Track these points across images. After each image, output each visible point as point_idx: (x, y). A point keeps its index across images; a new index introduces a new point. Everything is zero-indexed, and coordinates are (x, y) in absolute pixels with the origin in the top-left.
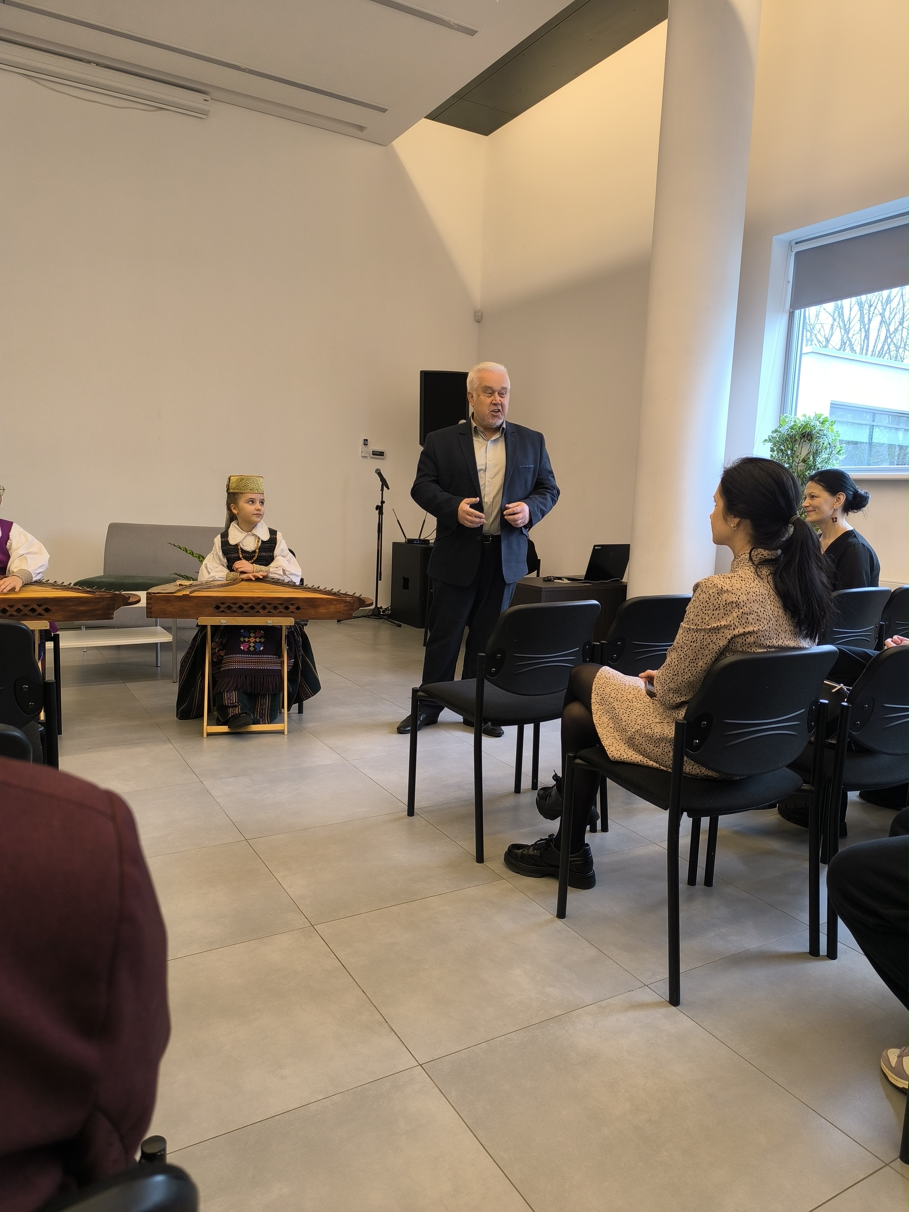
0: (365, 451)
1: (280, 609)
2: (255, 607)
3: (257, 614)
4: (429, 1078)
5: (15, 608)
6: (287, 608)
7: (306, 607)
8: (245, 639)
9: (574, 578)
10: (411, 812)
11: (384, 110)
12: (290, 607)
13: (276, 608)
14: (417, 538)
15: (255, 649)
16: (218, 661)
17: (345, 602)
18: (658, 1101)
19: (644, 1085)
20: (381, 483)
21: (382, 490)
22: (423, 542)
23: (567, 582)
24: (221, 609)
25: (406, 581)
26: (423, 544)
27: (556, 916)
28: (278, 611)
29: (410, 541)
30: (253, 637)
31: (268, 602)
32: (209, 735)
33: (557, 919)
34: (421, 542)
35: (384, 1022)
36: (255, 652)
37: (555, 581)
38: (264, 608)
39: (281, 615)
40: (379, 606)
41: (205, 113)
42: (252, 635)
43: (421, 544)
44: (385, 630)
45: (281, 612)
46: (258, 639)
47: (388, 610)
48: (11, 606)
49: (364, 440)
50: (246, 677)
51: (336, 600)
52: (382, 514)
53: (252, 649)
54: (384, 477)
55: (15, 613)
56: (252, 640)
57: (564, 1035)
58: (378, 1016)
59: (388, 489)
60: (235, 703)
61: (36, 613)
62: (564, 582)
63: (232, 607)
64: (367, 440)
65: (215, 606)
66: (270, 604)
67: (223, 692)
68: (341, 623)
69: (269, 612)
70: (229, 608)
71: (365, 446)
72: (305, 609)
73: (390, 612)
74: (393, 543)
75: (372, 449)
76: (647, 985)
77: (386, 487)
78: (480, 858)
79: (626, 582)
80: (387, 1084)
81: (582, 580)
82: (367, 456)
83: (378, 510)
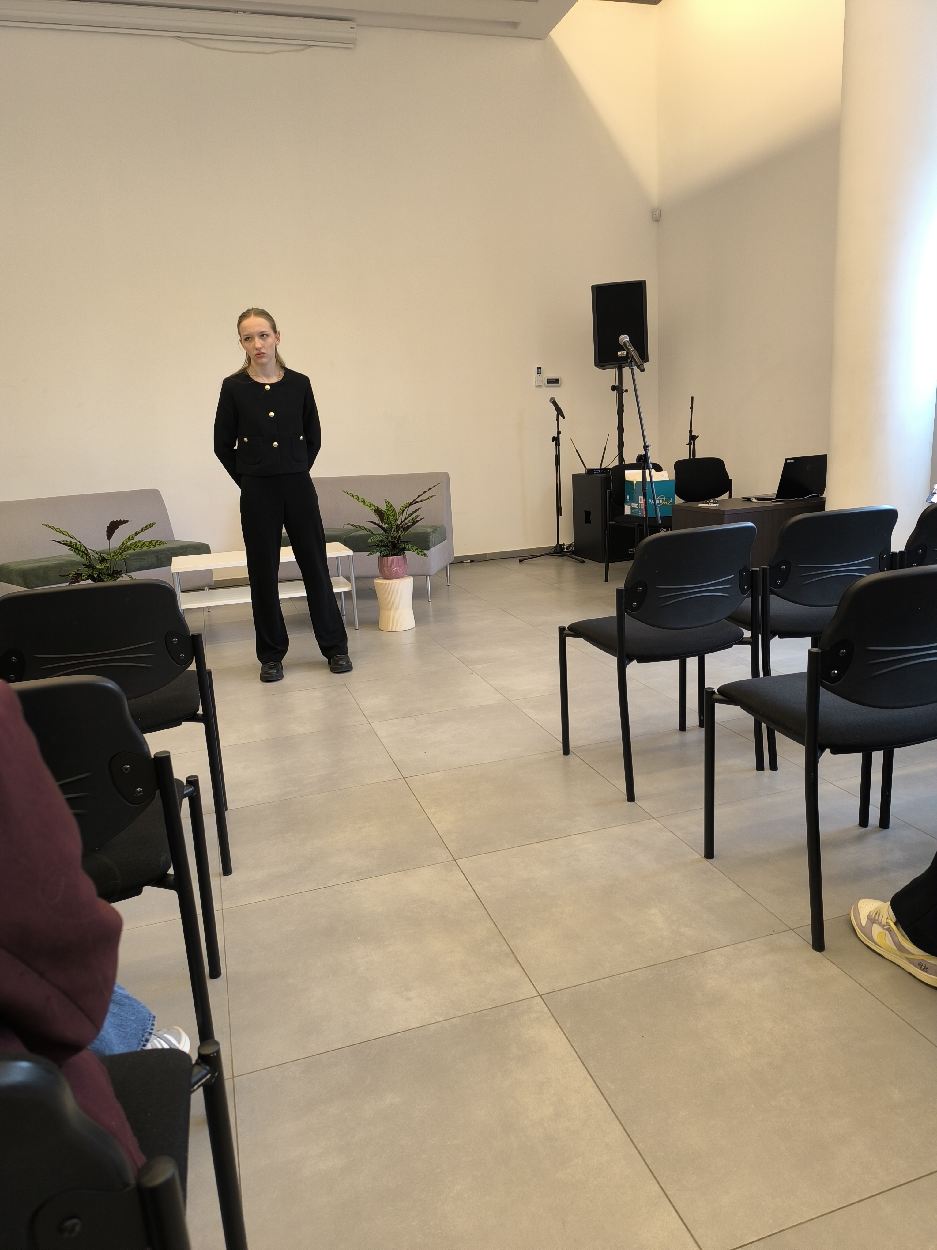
0: (539, 381)
4: (547, 1009)
10: (566, 750)
14: (599, 467)
18: (783, 1046)
19: (770, 1029)
20: (557, 413)
21: (558, 420)
23: (756, 503)
25: (588, 514)
26: (604, 473)
27: (703, 856)
29: (590, 472)
33: (704, 860)
35: (511, 954)
40: (561, 543)
41: (353, 42)
43: (602, 473)
44: (569, 567)
47: (572, 546)
49: (538, 368)
52: (559, 445)
54: (559, 406)
58: (505, 948)
59: (564, 418)
64: (540, 368)
71: (539, 374)
73: (574, 548)
74: (573, 475)
75: (547, 377)
76: (792, 930)
77: (562, 416)
78: (631, 797)
79: (825, 497)
80: (506, 1011)
81: (773, 499)
82: (541, 385)
83: (555, 441)
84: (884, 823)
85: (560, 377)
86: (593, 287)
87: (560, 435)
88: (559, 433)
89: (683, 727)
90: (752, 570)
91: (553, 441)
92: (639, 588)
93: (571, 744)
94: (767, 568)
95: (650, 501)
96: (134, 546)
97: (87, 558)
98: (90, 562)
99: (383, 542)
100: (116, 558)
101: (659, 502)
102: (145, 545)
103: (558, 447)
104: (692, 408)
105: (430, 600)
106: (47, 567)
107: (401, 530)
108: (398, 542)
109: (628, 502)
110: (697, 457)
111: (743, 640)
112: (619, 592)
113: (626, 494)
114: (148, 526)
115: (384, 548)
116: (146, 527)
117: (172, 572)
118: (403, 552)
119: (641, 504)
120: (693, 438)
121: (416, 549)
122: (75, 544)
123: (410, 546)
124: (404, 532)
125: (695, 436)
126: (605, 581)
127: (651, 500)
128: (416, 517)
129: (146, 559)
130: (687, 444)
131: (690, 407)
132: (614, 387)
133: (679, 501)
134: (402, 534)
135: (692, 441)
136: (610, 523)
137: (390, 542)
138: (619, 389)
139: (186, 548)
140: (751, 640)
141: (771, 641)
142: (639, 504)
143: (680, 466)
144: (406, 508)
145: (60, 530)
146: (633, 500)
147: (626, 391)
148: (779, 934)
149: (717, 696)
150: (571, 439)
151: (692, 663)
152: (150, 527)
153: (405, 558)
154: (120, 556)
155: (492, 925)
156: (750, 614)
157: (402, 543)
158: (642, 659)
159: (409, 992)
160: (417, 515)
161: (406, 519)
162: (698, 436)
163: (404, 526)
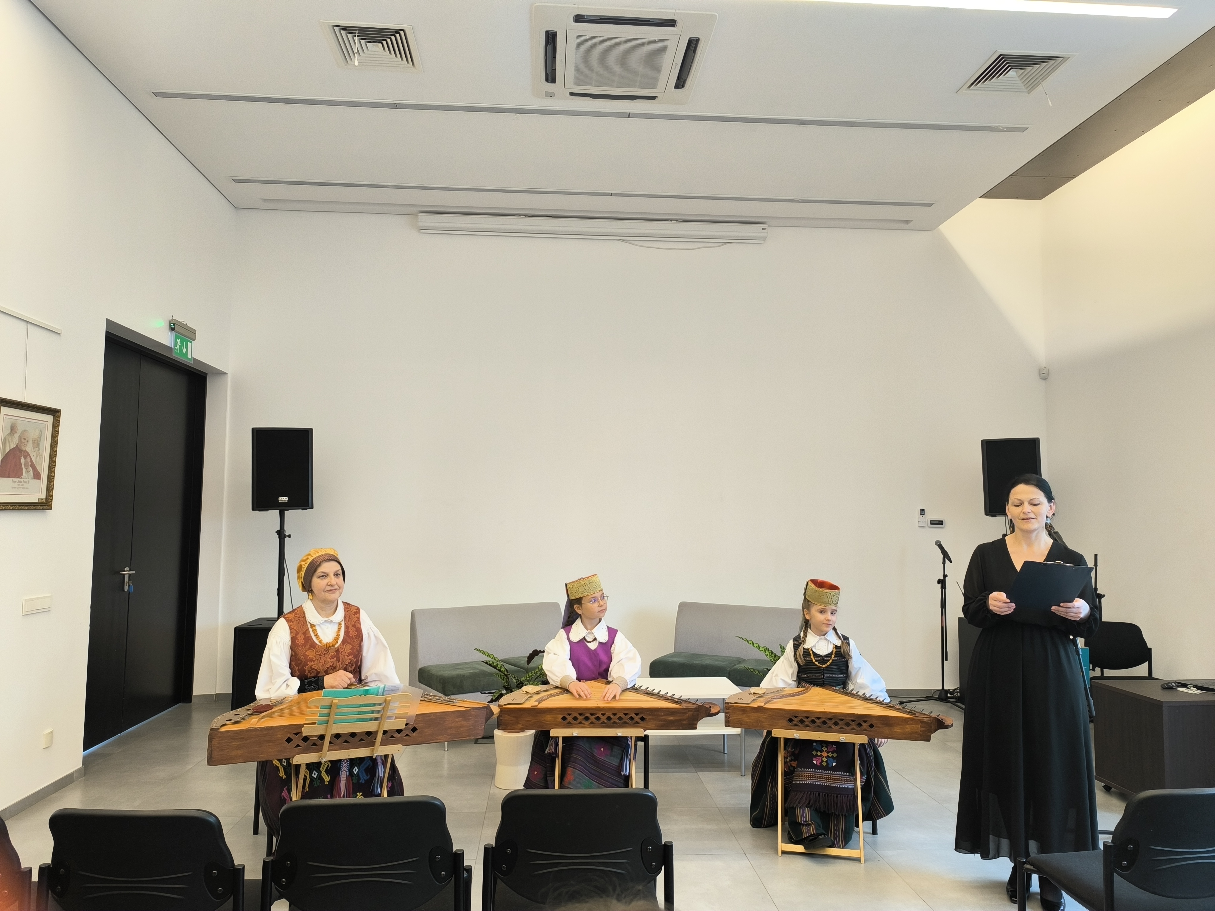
0: (923, 521)
1: (852, 725)
2: (828, 722)
3: (828, 730)
5: (618, 716)
6: (860, 725)
7: (880, 726)
8: (817, 753)
11: (930, 205)
12: (862, 724)
13: (848, 724)
15: (828, 764)
16: (789, 771)
17: (922, 722)
20: (942, 556)
21: (944, 563)
23: (1195, 692)
24: (795, 723)
28: (850, 727)
30: (825, 751)
31: (840, 718)
32: (784, 853)
36: (828, 768)
37: (1179, 689)
38: (836, 724)
39: (853, 732)
40: (946, 689)
41: (764, 239)
42: (825, 749)
45: (853, 729)
46: (830, 753)
47: (957, 691)
48: (614, 715)
49: (921, 509)
50: (819, 794)
51: (912, 720)
52: (945, 588)
53: (824, 764)
54: (945, 548)
55: (617, 721)
56: (825, 754)
59: (951, 562)
60: (809, 821)
61: (634, 722)
62: (1192, 692)
63: (804, 721)
64: (924, 510)
65: (788, 719)
66: (842, 720)
67: (795, 808)
69: (842, 728)
70: (802, 721)
71: (922, 515)
72: (878, 727)
75: (930, 518)
77: (949, 560)
82: (924, 526)
83: (941, 584)
85: (944, 519)
86: (982, 441)
87: (946, 578)
88: (945, 576)
91: (938, 583)
97: (505, 678)
98: (508, 685)
103: (943, 590)
106: (464, 676)
122: (496, 664)
131: (1094, 564)
150: (957, 582)
162: (1104, 596)
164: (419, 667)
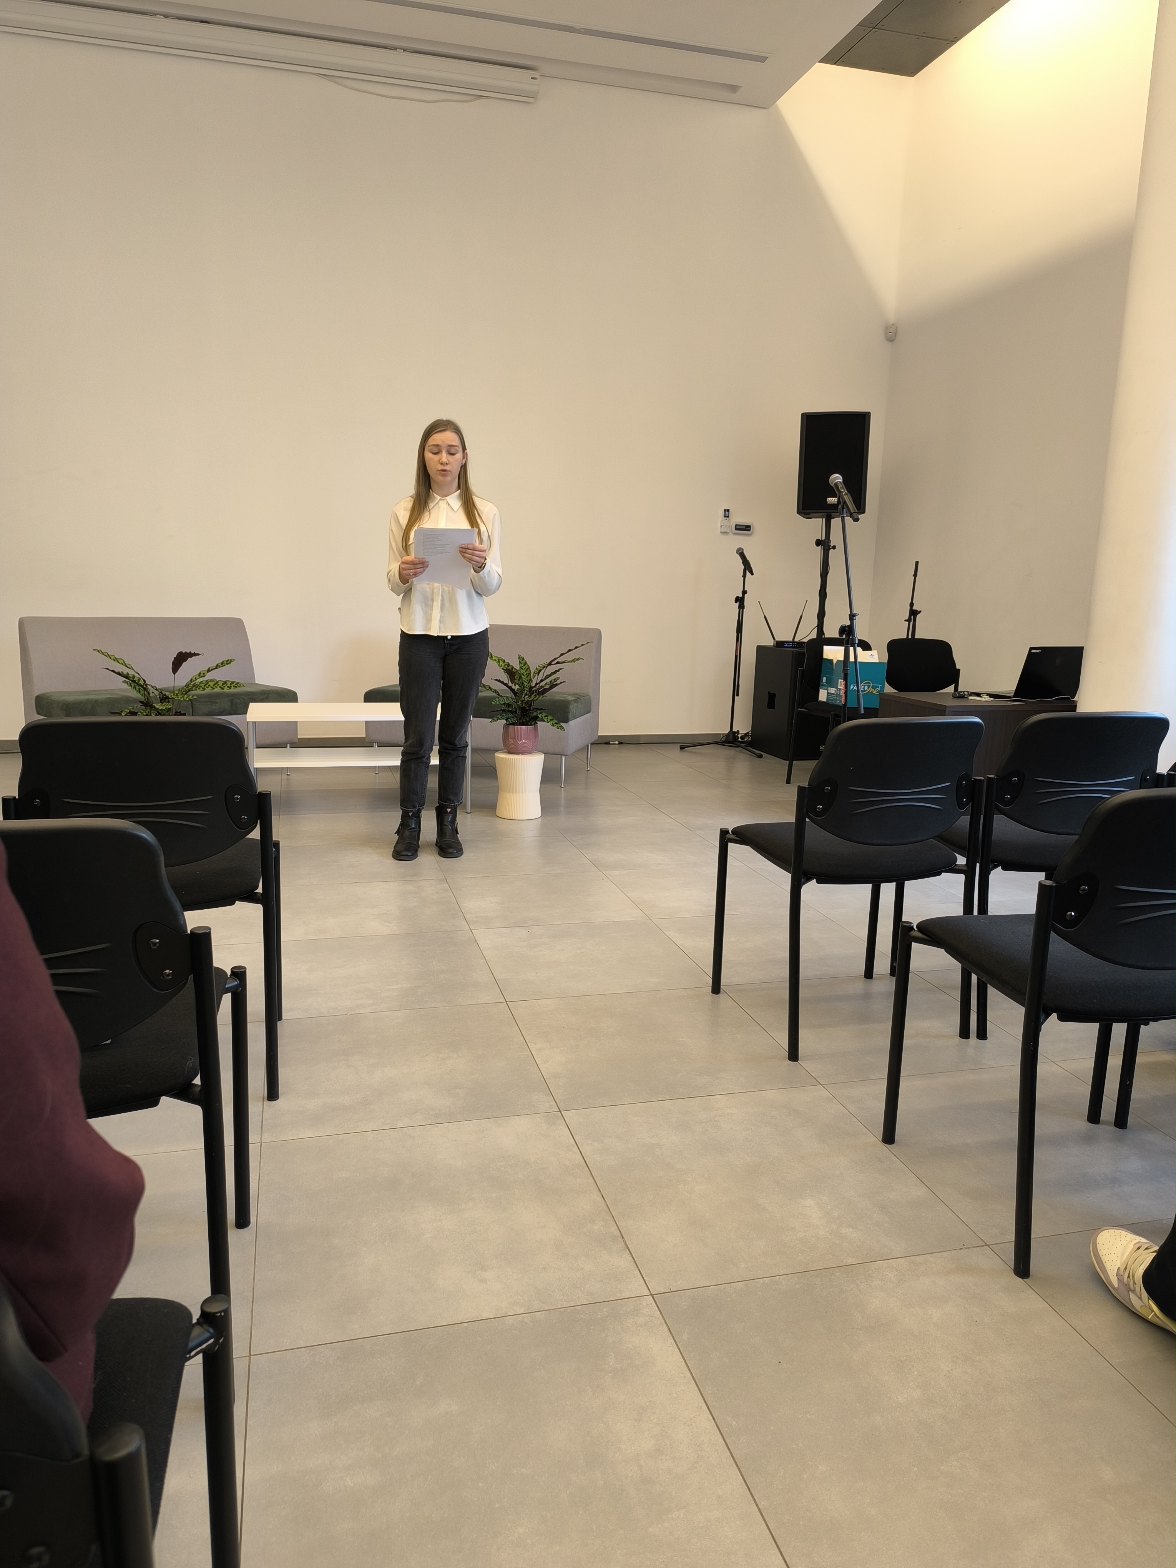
0: (726, 526)
4: (659, 1312)
9: (999, 694)
10: (716, 988)
11: (763, 59)
14: (791, 640)
18: (963, 1396)
19: (948, 1371)
20: (743, 567)
21: (744, 576)
22: (796, 645)
23: (986, 699)
25: (772, 697)
26: (797, 648)
27: (881, 1140)
29: (780, 644)
33: (881, 1144)
34: (795, 645)
35: (619, 1237)
37: (970, 698)
40: (735, 730)
41: (534, 95)
43: (795, 648)
44: (743, 762)
47: (749, 735)
49: (725, 510)
52: (743, 608)
54: (748, 559)
57: (852, 1290)
58: (613, 1229)
59: (752, 574)
62: (983, 699)
64: (728, 510)
68: (685, 751)
71: (726, 518)
73: (750, 738)
74: (757, 646)
75: (735, 522)
76: (988, 1246)
77: (749, 572)
78: (793, 1054)
79: (1077, 701)
80: (605, 1310)
81: (1010, 697)
82: (728, 531)
83: (738, 603)
84: (1121, 1121)
85: (752, 524)
86: (803, 415)
87: (746, 595)
88: (744, 592)
89: (869, 973)
90: (974, 779)
91: (736, 602)
92: (826, 788)
93: (724, 981)
94: (994, 778)
95: (852, 687)
96: (204, 685)
97: (144, 693)
98: (148, 699)
99: (511, 706)
100: (181, 698)
101: (864, 689)
102: (218, 685)
103: (741, 610)
104: (915, 575)
105: (563, 786)
106: (96, 701)
107: (535, 694)
108: (530, 708)
109: (824, 685)
110: (917, 637)
111: (956, 867)
112: (801, 790)
113: (822, 675)
114: (225, 662)
115: (512, 715)
116: (222, 663)
117: (248, 720)
118: (534, 722)
119: (840, 689)
120: (914, 613)
121: (551, 720)
122: (132, 676)
123: (544, 714)
124: (538, 696)
125: (917, 611)
126: (787, 783)
127: (854, 686)
128: (555, 680)
129: (217, 703)
130: (906, 621)
131: (913, 573)
132: (819, 542)
133: (888, 689)
134: (535, 699)
135: (912, 617)
136: (799, 709)
137: (519, 707)
138: (824, 544)
139: (268, 693)
140: (965, 868)
141: (992, 872)
142: (837, 689)
143: (894, 647)
144: (544, 667)
145: (115, 658)
146: (831, 683)
147: (834, 547)
148: (971, 1249)
149: (916, 933)
150: (759, 602)
151: (888, 890)
152: (227, 664)
153: (536, 729)
154: (186, 696)
155: (600, 1198)
156: (968, 836)
157: (535, 710)
158: (825, 878)
159: (484, 1272)
160: (557, 678)
161: (542, 681)
162: (920, 612)
163: (540, 689)
164: (37, 694)
